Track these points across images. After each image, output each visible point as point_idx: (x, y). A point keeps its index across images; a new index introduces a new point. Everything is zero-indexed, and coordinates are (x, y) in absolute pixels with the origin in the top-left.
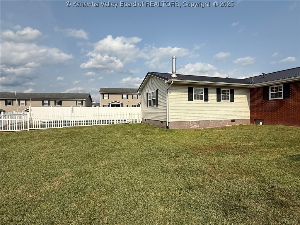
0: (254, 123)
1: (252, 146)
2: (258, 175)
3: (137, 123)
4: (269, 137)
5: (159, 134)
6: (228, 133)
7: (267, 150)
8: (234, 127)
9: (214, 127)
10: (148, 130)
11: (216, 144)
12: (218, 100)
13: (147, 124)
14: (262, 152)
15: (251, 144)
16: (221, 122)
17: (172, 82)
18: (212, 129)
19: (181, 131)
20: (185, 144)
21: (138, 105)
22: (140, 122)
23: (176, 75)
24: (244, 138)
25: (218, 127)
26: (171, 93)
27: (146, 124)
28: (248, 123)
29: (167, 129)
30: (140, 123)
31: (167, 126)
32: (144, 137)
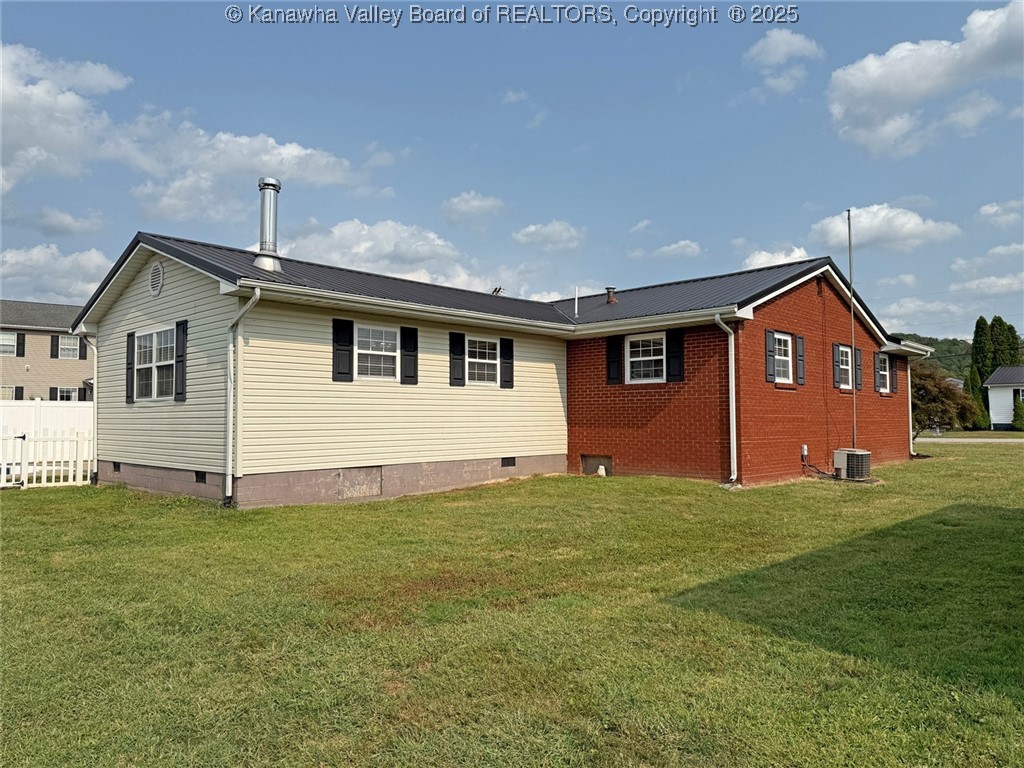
0: (581, 468)
1: (563, 561)
2: (571, 686)
3: (71, 482)
4: (623, 522)
5: (179, 541)
6: (488, 515)
7: (611, 575)
8: (513, 487)
9: (438, 491)
10: (122, 518)
11: (437, 565)
12: (457, 380)
13: (122, 486)
14: (594, 586)
15: (562, 553)
16: (466, 469)
17: (258, 292)
18: (429, 498)
19: (293, 518)
20: (303, 578)
21: (85, 394)
22: (85, 478)
23: (277, 262)
24: (540, 533)
25: (453, 491)
26: (252, 342)
27: (119, 487)
28: (560, 470)
29: (227, 512)
30: (88, 482)
31: (229, 494)
32: (96, 557)
